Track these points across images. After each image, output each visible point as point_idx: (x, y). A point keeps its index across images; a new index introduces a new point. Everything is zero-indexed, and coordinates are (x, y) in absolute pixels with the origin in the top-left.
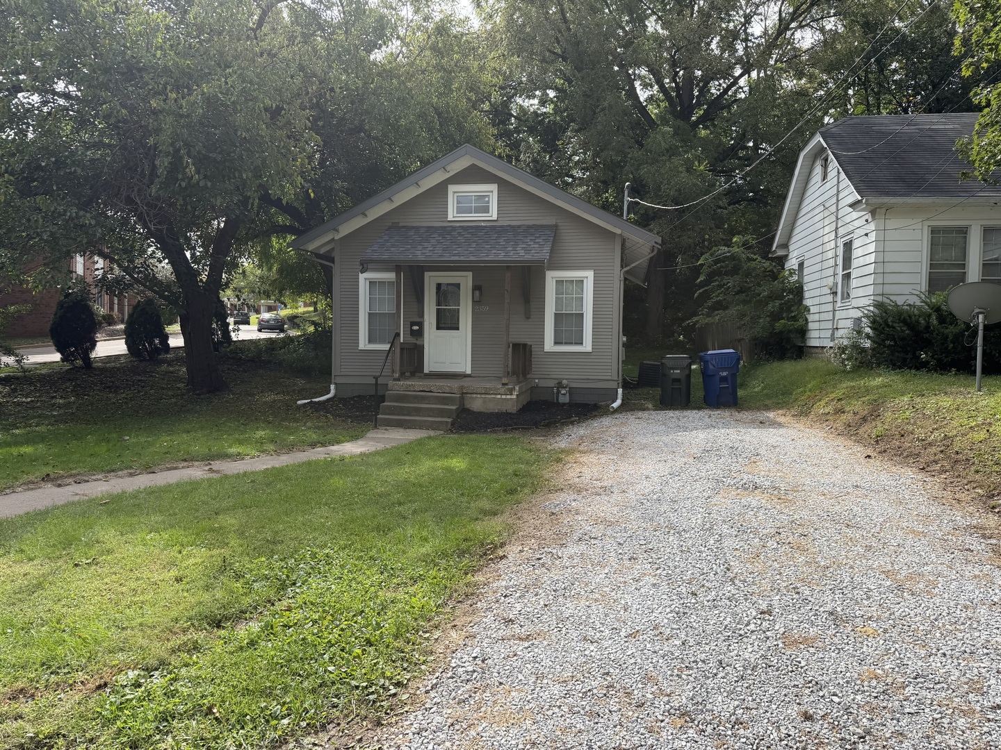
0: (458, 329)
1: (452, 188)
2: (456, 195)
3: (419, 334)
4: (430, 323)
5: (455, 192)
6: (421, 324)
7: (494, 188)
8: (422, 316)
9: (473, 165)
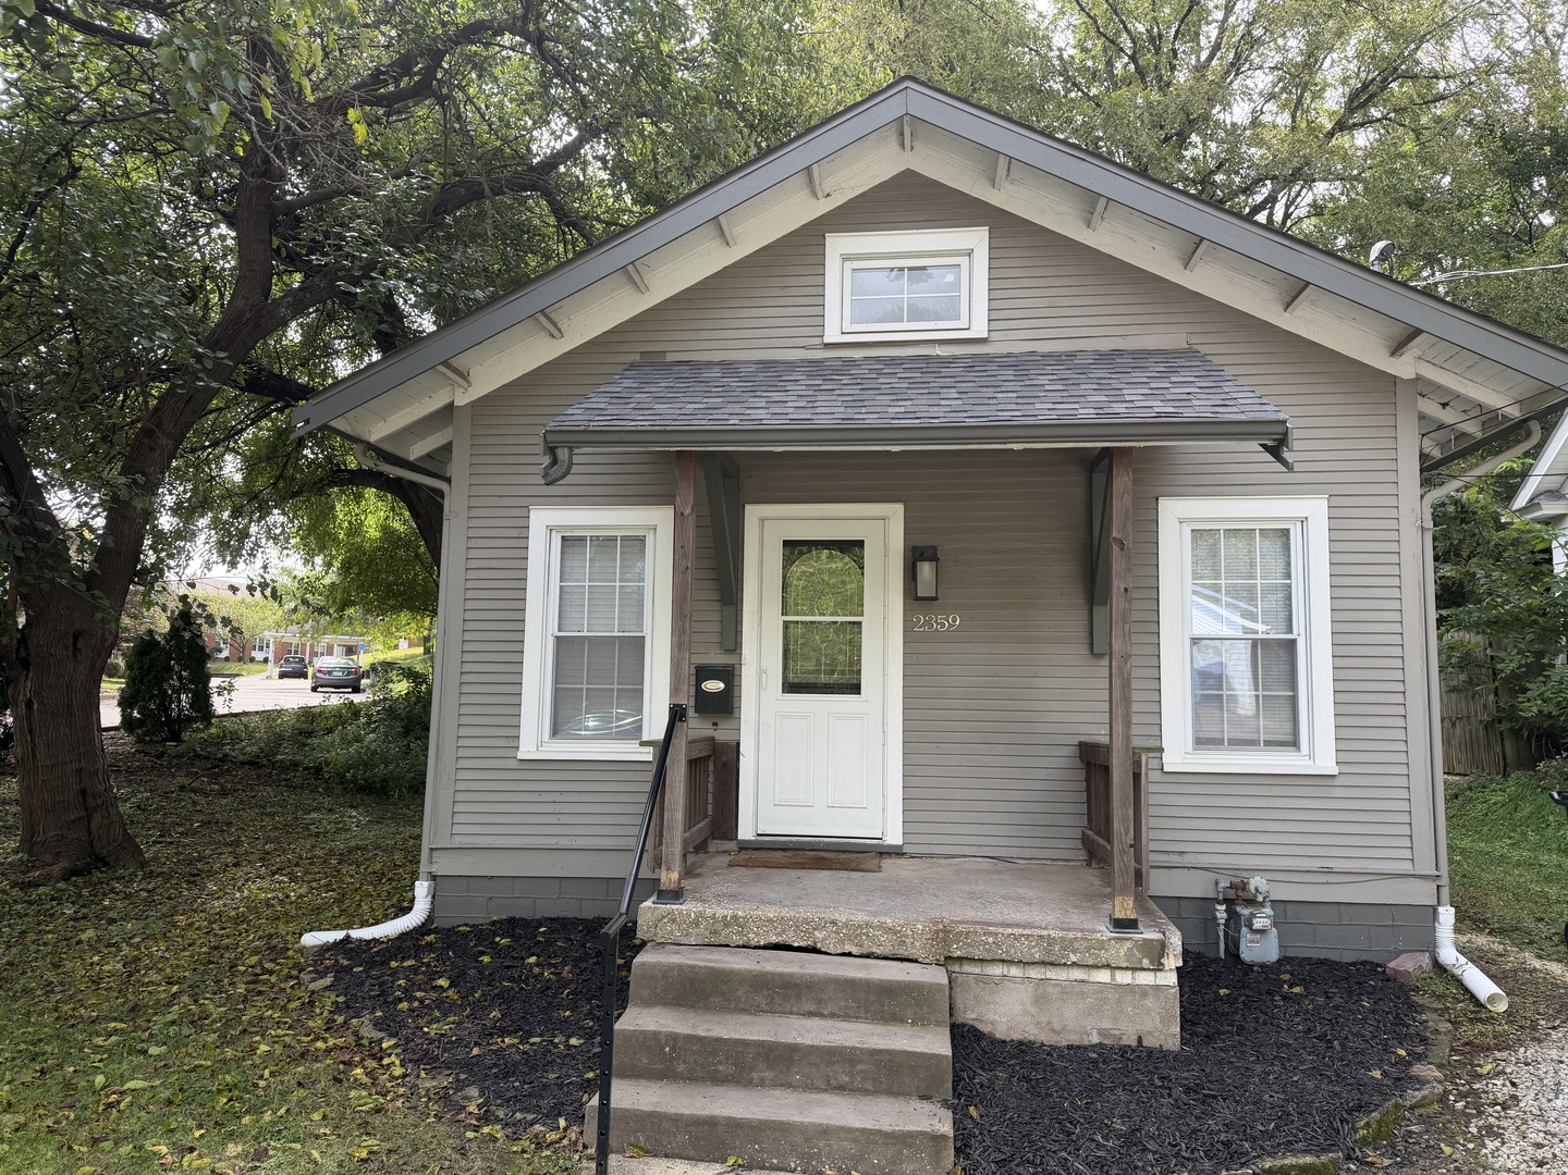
0: (855, 689)
1: (838, 245)
2: (849, 265)
3: (723, 706)
4: (761, 672)
5: (846, 258)
6: (729, 675)
7: (976, 239)
8: (733, 644)
9: (909, 173)
